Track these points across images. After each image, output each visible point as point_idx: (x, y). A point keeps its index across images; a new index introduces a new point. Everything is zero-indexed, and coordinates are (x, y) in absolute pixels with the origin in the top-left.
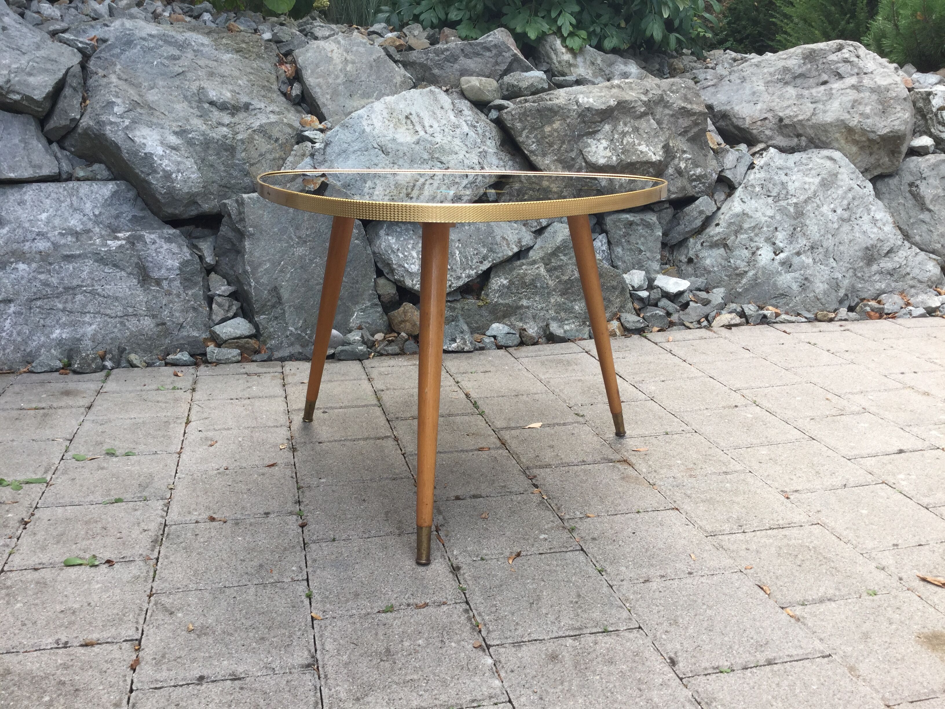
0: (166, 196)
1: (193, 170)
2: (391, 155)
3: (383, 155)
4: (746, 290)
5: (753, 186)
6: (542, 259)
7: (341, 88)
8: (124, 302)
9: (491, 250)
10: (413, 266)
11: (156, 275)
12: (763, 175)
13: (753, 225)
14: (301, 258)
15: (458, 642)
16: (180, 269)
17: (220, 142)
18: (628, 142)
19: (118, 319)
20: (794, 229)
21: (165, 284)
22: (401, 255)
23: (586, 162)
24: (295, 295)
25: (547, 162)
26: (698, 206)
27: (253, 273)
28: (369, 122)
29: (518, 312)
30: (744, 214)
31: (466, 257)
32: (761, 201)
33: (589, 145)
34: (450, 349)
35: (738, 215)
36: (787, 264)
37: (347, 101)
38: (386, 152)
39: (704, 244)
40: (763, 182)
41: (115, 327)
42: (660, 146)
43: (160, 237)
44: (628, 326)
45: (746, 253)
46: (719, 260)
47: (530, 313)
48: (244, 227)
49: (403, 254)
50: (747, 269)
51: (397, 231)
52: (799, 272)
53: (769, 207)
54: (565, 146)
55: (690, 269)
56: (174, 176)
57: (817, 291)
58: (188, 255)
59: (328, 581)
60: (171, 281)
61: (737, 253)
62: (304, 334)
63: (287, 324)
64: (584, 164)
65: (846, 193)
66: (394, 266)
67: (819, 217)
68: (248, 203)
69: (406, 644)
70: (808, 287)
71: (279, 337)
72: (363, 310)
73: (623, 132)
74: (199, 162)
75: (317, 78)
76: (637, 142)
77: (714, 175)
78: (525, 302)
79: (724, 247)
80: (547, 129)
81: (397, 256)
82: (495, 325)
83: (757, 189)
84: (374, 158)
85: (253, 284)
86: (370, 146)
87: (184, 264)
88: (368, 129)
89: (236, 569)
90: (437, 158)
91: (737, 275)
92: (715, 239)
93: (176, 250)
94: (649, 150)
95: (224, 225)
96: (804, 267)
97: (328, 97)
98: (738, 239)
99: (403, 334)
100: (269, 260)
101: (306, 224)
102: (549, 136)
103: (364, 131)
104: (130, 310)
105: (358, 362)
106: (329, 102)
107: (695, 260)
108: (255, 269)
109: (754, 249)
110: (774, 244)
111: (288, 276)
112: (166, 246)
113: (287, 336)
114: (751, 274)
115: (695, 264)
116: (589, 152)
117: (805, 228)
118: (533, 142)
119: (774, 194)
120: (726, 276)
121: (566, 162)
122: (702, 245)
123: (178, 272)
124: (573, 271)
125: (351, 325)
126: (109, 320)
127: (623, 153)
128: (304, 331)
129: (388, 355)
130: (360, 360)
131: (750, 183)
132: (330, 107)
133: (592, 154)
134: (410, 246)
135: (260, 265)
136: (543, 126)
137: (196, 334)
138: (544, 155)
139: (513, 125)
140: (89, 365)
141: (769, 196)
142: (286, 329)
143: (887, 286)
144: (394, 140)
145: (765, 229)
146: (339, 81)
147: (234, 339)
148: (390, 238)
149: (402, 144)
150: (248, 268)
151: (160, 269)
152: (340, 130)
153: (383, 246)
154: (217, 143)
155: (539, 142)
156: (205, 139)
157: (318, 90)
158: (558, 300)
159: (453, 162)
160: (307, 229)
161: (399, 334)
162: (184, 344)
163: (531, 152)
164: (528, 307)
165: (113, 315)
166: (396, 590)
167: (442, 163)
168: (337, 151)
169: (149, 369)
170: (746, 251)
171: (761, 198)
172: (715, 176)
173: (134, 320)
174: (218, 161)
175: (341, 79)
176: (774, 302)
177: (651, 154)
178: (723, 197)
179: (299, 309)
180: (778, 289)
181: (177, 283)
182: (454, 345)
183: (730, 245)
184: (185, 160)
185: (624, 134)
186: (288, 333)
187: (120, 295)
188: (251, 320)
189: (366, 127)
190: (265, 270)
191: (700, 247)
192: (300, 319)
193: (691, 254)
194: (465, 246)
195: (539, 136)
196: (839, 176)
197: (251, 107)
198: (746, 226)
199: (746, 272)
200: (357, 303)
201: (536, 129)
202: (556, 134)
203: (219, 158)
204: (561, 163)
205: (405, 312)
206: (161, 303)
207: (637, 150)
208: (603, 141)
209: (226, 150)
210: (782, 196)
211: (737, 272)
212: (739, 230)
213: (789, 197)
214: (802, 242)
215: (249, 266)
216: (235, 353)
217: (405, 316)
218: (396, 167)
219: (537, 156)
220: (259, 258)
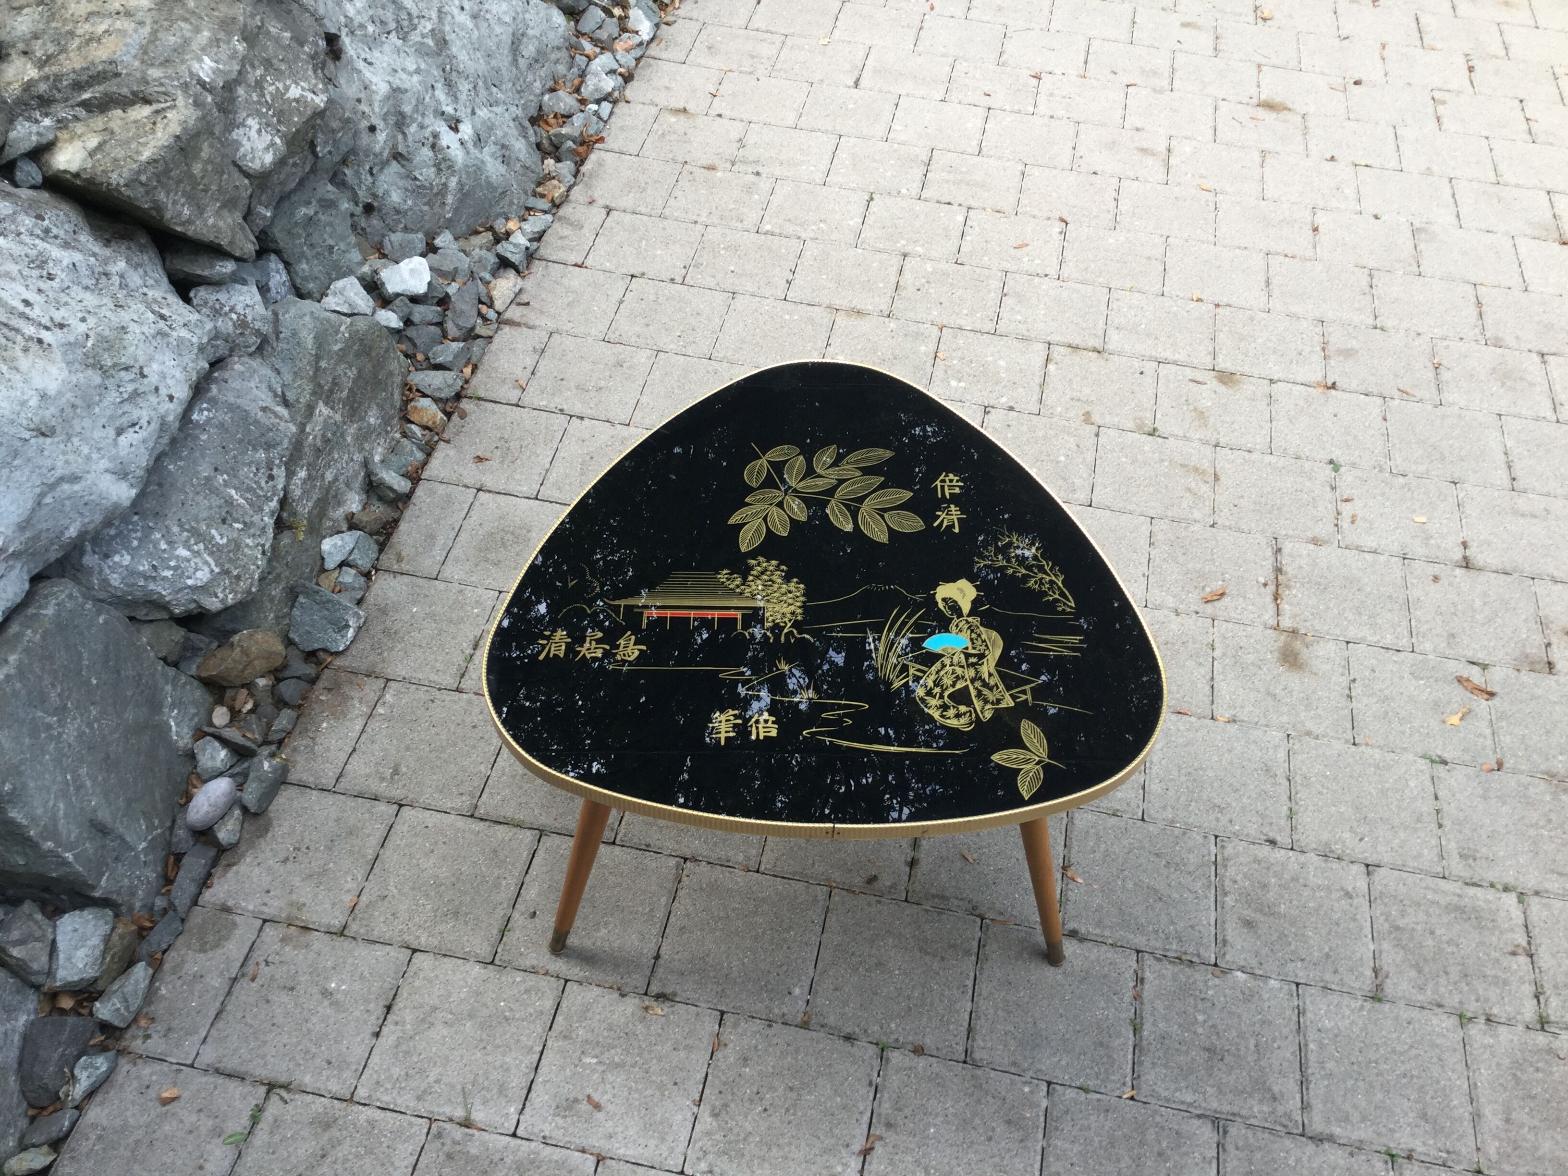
2: (59, 429)
3: (48, 440)
4: (456, 211)
5: (362, 26)
6: (314, 393)
9: (269, 446)
10: (199, 574)
13: (414, 102)
14: (81, 735)
18: (271, 93)
20: (444, 70)
22: (168, 573)
23: (246, 174)
24: (113, 797)
25: (211, 221)
27: (58, 842)
29: (331, 496)
30: (394, 90)
31: (249, 489)
32: (386, 48)
33: (237, 144)
35: (387, 98)
36: (479, 140)
38: (48, 432)
39: (374, 172)
40: (371, 12)
42: (311, 72)
44: (439, 395)
45: (426, 153)
46: (401, 183)
47: (341, 484)
49: (169, 568)
50: (443, 180)
51: (113, 538)
52: (491, 142)
53: (402, 55)
55: (375, 222)
57: (522, 157)
61: (417, 160)
63: (133, 848)
64: (246, 181)
66: (167, 599)
70: (509, 157)
71: (138, 877)
72: (173, 706)
73: (257, 82)
76: (280, 86)
77: (320, 42)
78: (329, 476)
79: (395, 158)
80: (197, 169)
81: (164, 578)
82: (326, 546)
83: (371, 29)
84: (38, 461)
85: (71, 858)
86: (15, 444)
90: (115, 365)
91: (436, 195)
92: (384, 154)
94: (303, 89)
96: (489, 128)
98: (410, 138)
99: (262, 682)
100: (56, 798)
101: (47, 680)
102: (202, 177)
105: (287, 789)
107: (376, 204)
108: (55, 834)
109: (431, 139)
110: (443, 113)
111: (88, 783)
113: (145, 862)
114: (453, 182)
115: (380, 210)
116: (245, 155)
117: (454, 61)
118: (183, 205)
119: (392, 25)
120: (425, 204)
121: (231, 201)
122: (372, 174)
124: (346, 374)
125: (181, 744)
127: (279, 121)
128: (152, 827)
129: (291, 734)
130: (283, 783)
131: (356, 24)
133: (249, 156)
134: (163, 546)
135: (54, 819)
136: (189, 167)
137: (23, 1020)
138: (203, 213)
139: (155, 201)
141: (388, 33)
142: (136, 855)
143: (541, 83)
144: (44, 396)
145: (425, 97)
147: (104, 958)
148: (117, 558)
149: (60, 393)
150: (50, 844)
153: (115, 579)
155: (191, 198)
158: (353, 431)
159: (140, 352)
160: (53, 685)
161: (249, 686)
163: (187, 223)
164: (336, 479)
170: (425, 150)
171: (383, 43)
172: (324, 43)
176: (498, 209)
177: (310, 96)
179: (129, 808)
180: (495, 189)
182: (351, 633)
183: (404, 153)
186: (141, 856)
190: (66, 815)
191: (370, 179)
192: (138, 820)
193: (363, 195)
194: (233, 472)
195: (188, 188)
198: (407, 109)
199: (445, 184)
200: (159, 704)
201: (182, 181)
202: (210, 167)
204: (226, 207)
205: (245, 652)
207: (289, 101)
208: (250, 122)
210: (405, 23)
211: (435, 190)
212: (400, 122)
213: (416, 21)
214: (464, 87)
215: (46, 839)
216: (140, 972)
217: (247, 655)
218: (76, 440)
219: (193, 223)
220: (45, 812)
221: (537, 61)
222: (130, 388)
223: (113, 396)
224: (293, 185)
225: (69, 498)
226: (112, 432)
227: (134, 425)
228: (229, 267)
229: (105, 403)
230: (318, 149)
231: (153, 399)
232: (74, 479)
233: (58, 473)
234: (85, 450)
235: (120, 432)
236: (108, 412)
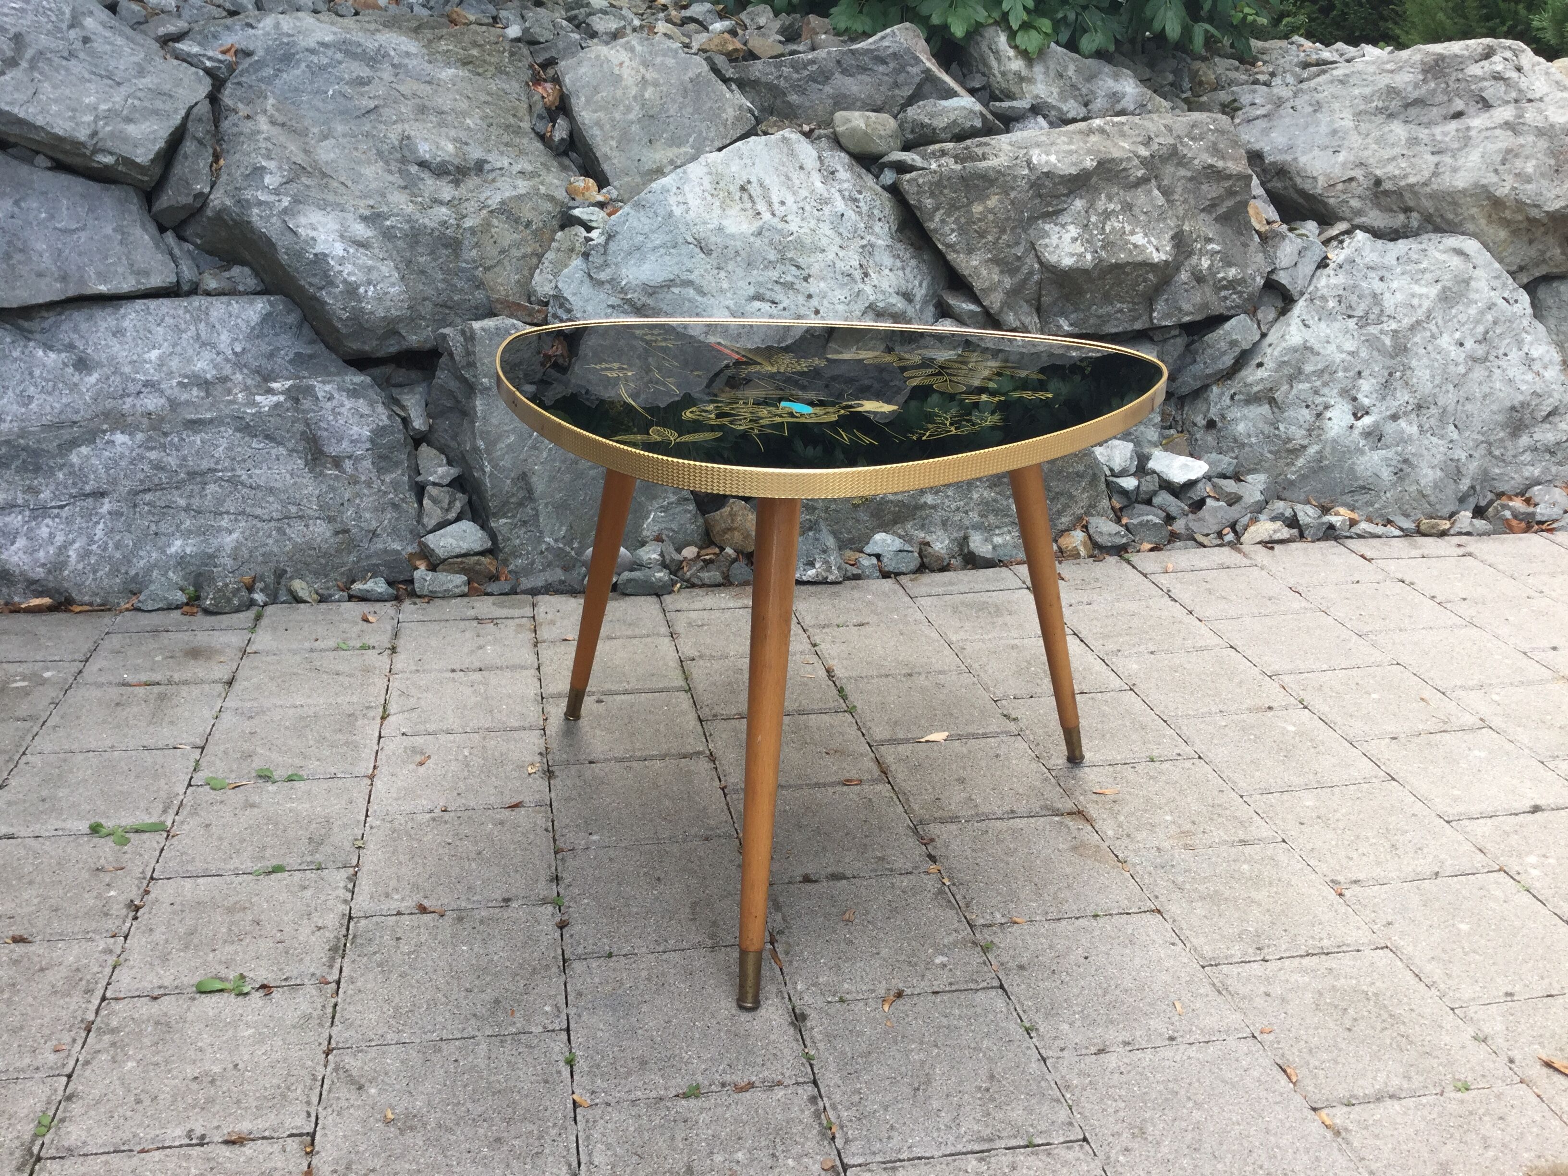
0: (350, 323)
1: (393, 280)
2: (714, 255)
3: (702, 255)
4: (1303, 477)
5: (1323, 298)
7: (634, 128)
8: (283, 496)
11: (333, 449)
12: (1341, 279)
13: (1319, 367)
15: (798, 1158)
16: (372, 441)
17: (437, 233)
18: (1113, 228)
19: (273, 524)
20: (1390, 374)
21: (348, 465)
23: (1041, 263)
24: (555, 485)
25: (975, 263)
26: (1228, 333)
27: (488, 452)
28: (680, 199)
29: (918, 513)
30: (1306, 348)
32: (1337, 325)
33: (1046, 235)
34: (805, 578)
35: (1295, 350)
36: (1375, 436)
37: (644, 151)
38: (706, 250)
39: (1237, 398)
40: (1341, 292)
41: (270, 536)
42: (1168, 236)
43: (340, 389)
44: (1100, 540)
45: (1306, 415)
46: (1261, 425)
47: (937, 516)
48: (475, 376)
50: (1306, 442)
52: (1394, 450)
53: (1348, 336)
54: (1005, 237)
55: (1210, 439)
56: (362, 290)
57: (1423, 482)
58: (384, 418)
59: (600, 1034)
60: (357, 460)
61: (1290, 413)
62: (568, 549)
63: (541, 532)
64: (1036, 266)
65: (1482, 313)
67: (1433, 355)
68: (482, 337)
69: (718, 1158)
70: (1408, 474)
71: (528, 553)
72: (665, 509)
73: (1105, 211)
74: (402, 266)
75: (595, 111)
76: (1128, 228)
77: (1258, 279)
78: (929, 499)
79: (1270, 403)
80: (977, 208)
82: (879, 537)
83: (1331, 304)
84: (686, 260)
85: (488, 470)
86: (680, 240)
87: (379, 432)
88: (678, 211)
89: (458, 1007)
90: (792, 259)
91: (1289, 451)
92: (1255, 389)
93: (365, 409)
94: (1149, 242)
95: (443, 370)
96: (1403, 440)
97: (614, 143)
98: (1294, 391)
99: (729, 550)
100: (514, 430)
102: (980, 220)
103: (671, 215)
104: (293, 509)
105: (654, 599)
106: (615, 153)
107: (1220, 424)
108: (491, 444)
109: (1321, 408)
110: (1355, 399)
111: (545, 454)
112: (349, 404)
113: (542, 553)
114: (1312, 450)
115: (1219, 431)
116: (1047, 246)
117: (1409, 372)
118: (953, 231)
119: (1359, 312)
120: (1270, 452)
121: (1007, 263)
122: (1232, 398)
123: (368, 445)
125: (645, 533)
126: (259, 525)
127: (1103, 247)
128: (570, 543)
129: (703, 586)
130: (658, 595)
131: (1319, 294)
132: (615, 161)
133: (1051, 249)
135: (499, 438)
136: (970, 203)
137: (397, 546)
138: (970, 251)
139: (919, 201)
140: (229, 601)
141: (1350, 317)
142: (540, 540)
143: (1543, 472)
144: (720, 229)
145: (1340, 374)
146: (632, 116)
147: (457, 557)
149: (732, 236)
150: (481, 444)
151: (339, 441)
152: (632, 212)
154: (431, 234)
155: (962, 230)
156: (412, 228)
157: (596, 131)
158: (985, 494)
159: (816, 266)
161: (722, 549)
162: (378, 565)
163: (948, 246)
164: (934, 507)
165: (266, 517)
166: (706, 1056)
167: (798, 267)
168: (626, 247)
169: (323, 606)
170: (1306, 412)
171: (1336, 320)
172: (1260, 281)
173: (299, 526)
174: (434, 264)
175: (634, 113)
176: (1348, 499)
177: (1151, 249)
178: (1272, 315)
179: (561, 508)
180: (1356, 479)
181: (367, 464)
182: (811, 573)
183: (1279, 400)
184: (379, 264)
185: (1107, 215)
186: (544, 547)
187: (278, 485)
188: (484, 526)
189: (674, 208)
190: (509, 445)
191: (1228, 402)
192: (562, 525)
193: (1213, 413)
195: (963, 220)
196: (1473, 284)
197: (487, 167)
198: (1308, 368)
199: (1304, 447)
200: (655, 498)
201: (958, 209)
202: (991, 217)
203: (435, 260)
204: (998, 265)
205: (732, 515)
206: (342, 498)
207: (1127, 242)
208: (1071, 228)
209: (446, 246)
210: (1372, 317)
211: (1290, 446)
212: (1296, 375)
213: (1385, 319)
214: (1403, 397)
215: (482, 439)
216: (458, 580)
217: (733, 521)
218: (723, 274)
219: (958, 252)
220: (497, 426)
221: (1552, 453)
222: (789, 278)
223: (774, 274)
224: (1114, 330)
225: (689, 301)
226: (752, 291)
227: (773, 302)
228: (969, 307)
229: (766, 273)
230: (1155, 314)
231: (801, 299)
232: (701, 292)
233: (692, 277)
234: (725, 285)
235: (758, 297)
236: (761, 279)
